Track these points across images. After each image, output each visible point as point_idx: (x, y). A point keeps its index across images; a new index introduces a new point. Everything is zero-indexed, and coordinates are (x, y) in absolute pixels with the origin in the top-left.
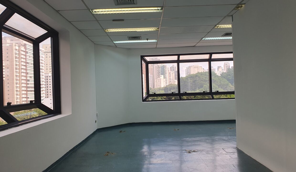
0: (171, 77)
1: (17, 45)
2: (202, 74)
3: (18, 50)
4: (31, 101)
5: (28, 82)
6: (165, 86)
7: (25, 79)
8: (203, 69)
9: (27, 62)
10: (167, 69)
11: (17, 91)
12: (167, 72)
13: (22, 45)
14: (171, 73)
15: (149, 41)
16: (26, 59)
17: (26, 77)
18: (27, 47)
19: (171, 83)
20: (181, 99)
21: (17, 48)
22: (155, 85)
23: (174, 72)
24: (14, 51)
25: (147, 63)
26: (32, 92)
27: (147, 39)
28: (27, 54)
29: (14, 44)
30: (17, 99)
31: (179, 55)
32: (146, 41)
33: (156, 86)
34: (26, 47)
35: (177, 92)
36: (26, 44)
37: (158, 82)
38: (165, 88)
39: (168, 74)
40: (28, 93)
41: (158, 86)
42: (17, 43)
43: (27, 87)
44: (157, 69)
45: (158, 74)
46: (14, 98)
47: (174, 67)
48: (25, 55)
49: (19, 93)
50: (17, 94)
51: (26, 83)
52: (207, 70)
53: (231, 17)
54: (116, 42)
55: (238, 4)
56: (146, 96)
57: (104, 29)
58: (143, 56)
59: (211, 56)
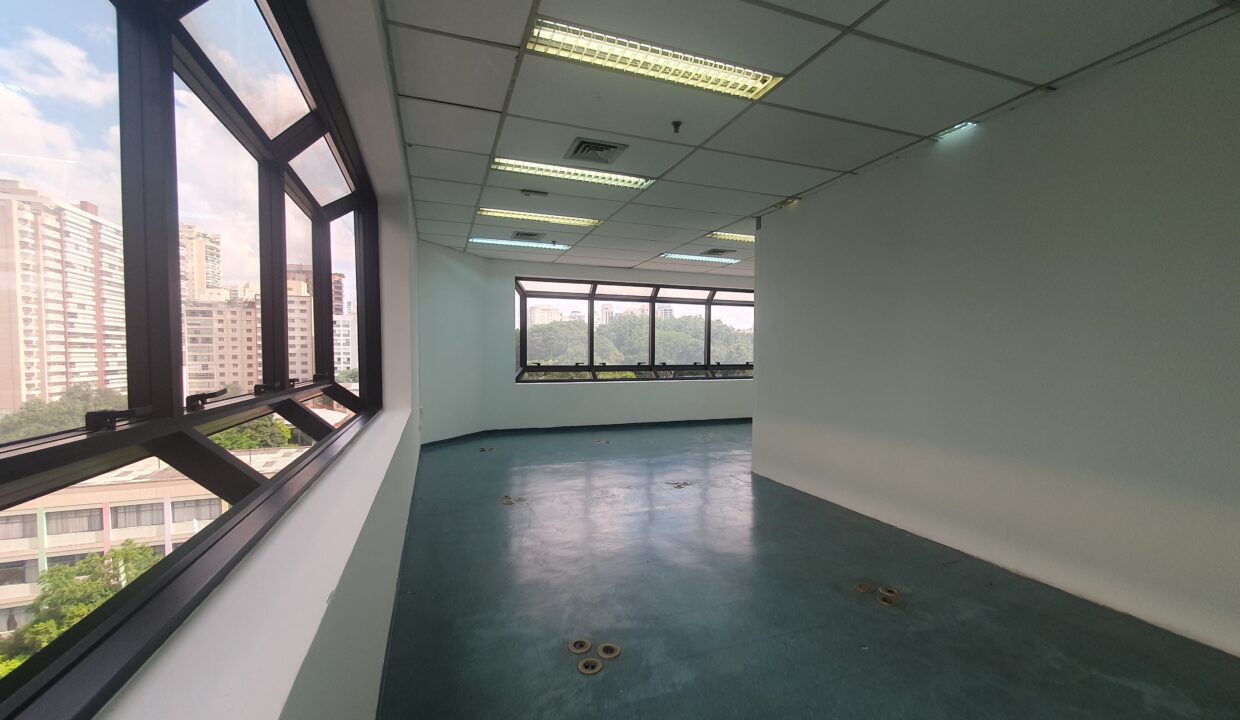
1: (28, 207)
2: (562, 327)
3: (32, 223)
5: (72, 320)
7: (62, 309)
8: (560, 314)
9: (67, 262)
11: (28, 343)
13: (47, 210)
15: (557, 247)
16: (62, 252)
17: (64, 303)
18: (68, 218)
20: (595, 379)
21: (29, 216)
24: (17, 226)
25: (525, 295)
26: (85, 347)
27: (554, 243)
28: (67, 239)
29: (15, 204)
30: (29, 368)
31: (595, 284)
32: (551, 246)
34: (63, 218)
35: (586, 364)
36: (63, 209)
40: (72, 350)
42: (29, 203)
43: (69, 333)
46: (18, 363)
48: (61, 242)
49: (36, 350)
50: (29, 354)
51: (64, 323)
53: (755, 220)
54: (475, 240)
55: (790, 198)
56: (520, 369)
57: (477, 208)
58: (518, 279)
59: (657, 292)
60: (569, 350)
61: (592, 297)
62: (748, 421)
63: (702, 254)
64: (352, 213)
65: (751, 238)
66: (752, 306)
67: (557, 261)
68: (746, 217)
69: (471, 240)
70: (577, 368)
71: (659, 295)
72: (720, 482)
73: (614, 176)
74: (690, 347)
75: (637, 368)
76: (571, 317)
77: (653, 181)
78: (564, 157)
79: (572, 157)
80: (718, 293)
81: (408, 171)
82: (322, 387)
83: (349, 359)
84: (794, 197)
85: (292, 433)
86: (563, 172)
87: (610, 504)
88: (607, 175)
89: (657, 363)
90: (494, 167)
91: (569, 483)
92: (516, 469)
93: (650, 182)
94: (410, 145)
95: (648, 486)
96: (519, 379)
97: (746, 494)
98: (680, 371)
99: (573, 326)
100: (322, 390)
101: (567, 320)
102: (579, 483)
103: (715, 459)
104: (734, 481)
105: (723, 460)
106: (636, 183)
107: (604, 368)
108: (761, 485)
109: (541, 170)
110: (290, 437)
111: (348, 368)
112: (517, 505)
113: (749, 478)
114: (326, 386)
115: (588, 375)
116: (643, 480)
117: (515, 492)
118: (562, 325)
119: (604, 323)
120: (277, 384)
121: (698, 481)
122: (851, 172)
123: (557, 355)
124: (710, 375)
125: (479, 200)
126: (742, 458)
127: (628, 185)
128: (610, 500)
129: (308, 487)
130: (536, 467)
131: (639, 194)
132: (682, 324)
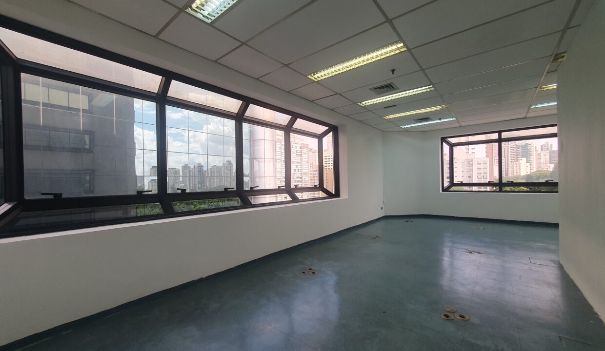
0: (542, 160)
4: (315, 186)
6: (529, 173)
10: (534, 149)
12: (534, 153)
14: (542, 155)
19: (540, 169)
22: (510, 171)
23: (548, 152)
33: (510, 174)
37: (515, 167)
38: (528, 176)
39: (535, 156)
41: (515, 173)
44: (515, 150)
45: (515, 157)
47: (549, 146)
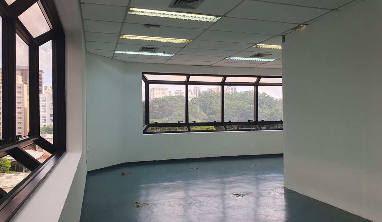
2: (170, 99)
8: (169, 92)
15: (166, 55)
25: (148, 83)
27: (164, 53)
31: (188, 76)
32: (162, 55)
35: (184, 122)
52: (174, 94)
53: (281, 37)
54: (118, 52)
55: (301, 24)
56: (146, 126)
57: (120, 34)
58: (143, 73)
59: (225, 79)
60: (174, 113)
61: (187, 83)
62: (281, 155)
63: (251, 57)
64: (51, 40)
65: (280, 47)
66: (281, 86)
67: (166, 63)
68: (276, 36)
69: (116, 52)
70: (179, 124)
71: (226, 81)
72: (264, 193)
73: (197, 16)
74: (247, 110)
75: (215, 124)
76: (175, 93)
77: (220, 18)
78: (169, 7)
79: (172, 7)
80: (262, 79)
81: (82, 17)
82: (33, 139)
83: (45, 120)
84: (304, 24)
85: (11, 164)
86: (168, 14)
87: (198, 207)
88: (193, 15)
89: (226, 121)
90: (129, 13)
91: (174, 194)
92: (143, 186)
93: (218, 18)
94: (83, 4)
95: (222, 196)
96: (144, 132)
97: (281, 201)
98: (241, 125)
99: (177, 99)
100: (33, 141)
101: (174, 95)
102: (180, 194)
103: (262, 179)
104: (273, 193)
105: (266, 180)
106: (211, 19)
107: (195, 124)
108: (290, 195)
109: (156, 13)
110: (10, 166)
111: (45, 125)
112: (143, 207)
113: (282, 191)
114: (35, 139)
115: (186, 128)
116: (218, 192)
117: (142, 200)
118: (170, 98)
119: (195, 96)
120: (10, 139)
121: (251, 193)
122: (336, 9)
123: (168, 116)
124: (259, 128)
125: (121, 31)
126: (278, 179)
127: (206, 20)
128: (198, 205)
129: (28, 197)
130: (154, 184)
131: (212, 25)
132: (242, 97)
